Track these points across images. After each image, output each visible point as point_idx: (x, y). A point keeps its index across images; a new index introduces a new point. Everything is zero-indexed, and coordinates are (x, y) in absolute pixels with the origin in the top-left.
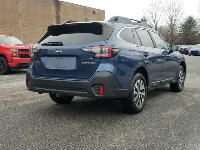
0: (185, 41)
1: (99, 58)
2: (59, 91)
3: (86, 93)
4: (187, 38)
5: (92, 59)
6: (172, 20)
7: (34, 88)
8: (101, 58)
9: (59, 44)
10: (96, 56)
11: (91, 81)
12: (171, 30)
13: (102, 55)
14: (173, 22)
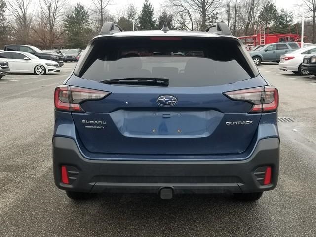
0: (72, 43)
1: (259, 112)
2: (171, 185)
3: (240, 184)
4: (75, 38)
5: (247, 114)
6: (50, 7)
7: (93, 184)
8: (263, 111)
9: (158, 82)
10: (256, 107)
11: (252, 161)
12: (50, 24)
13: (265, 106)
14: (53, 10)
